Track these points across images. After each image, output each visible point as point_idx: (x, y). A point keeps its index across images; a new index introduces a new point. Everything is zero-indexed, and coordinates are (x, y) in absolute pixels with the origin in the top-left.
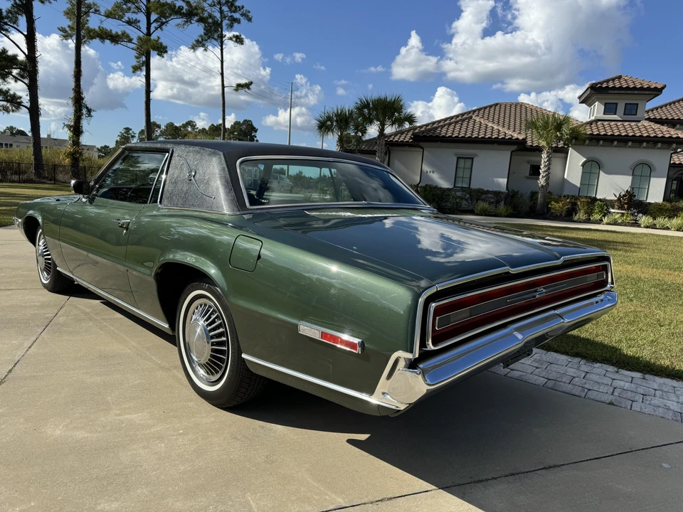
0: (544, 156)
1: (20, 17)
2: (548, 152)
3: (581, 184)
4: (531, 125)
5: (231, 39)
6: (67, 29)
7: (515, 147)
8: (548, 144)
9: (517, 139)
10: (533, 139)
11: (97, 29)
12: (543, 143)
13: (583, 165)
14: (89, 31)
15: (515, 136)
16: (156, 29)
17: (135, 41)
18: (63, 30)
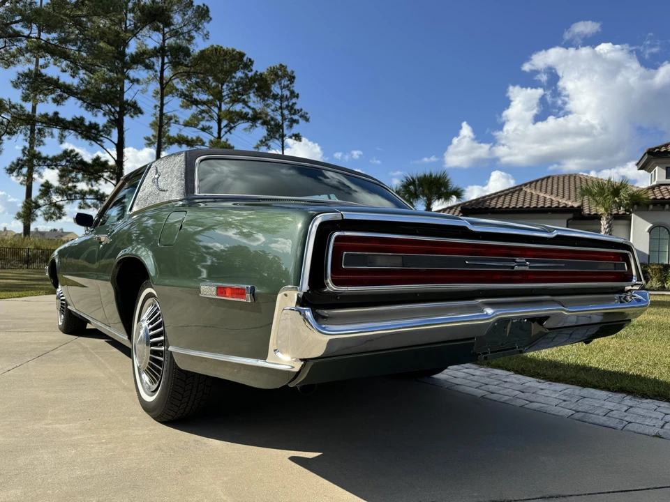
0: (604, 222)
1: (113, 130)
2: (607, 219)
3: (650, 251)
4: (586, 192)
5: (290, 137)
6: (152, 138)
7: (570, 216)
8: (606, 210)
9: (572, 207)
10: (590, 208)
11: (176, 136)
12: (601, 210)
13: (650, 231)
14: (169, 138)
15: (570, 204)
16: (226, 133)
17: (207, 144)
18: (148, 139)
